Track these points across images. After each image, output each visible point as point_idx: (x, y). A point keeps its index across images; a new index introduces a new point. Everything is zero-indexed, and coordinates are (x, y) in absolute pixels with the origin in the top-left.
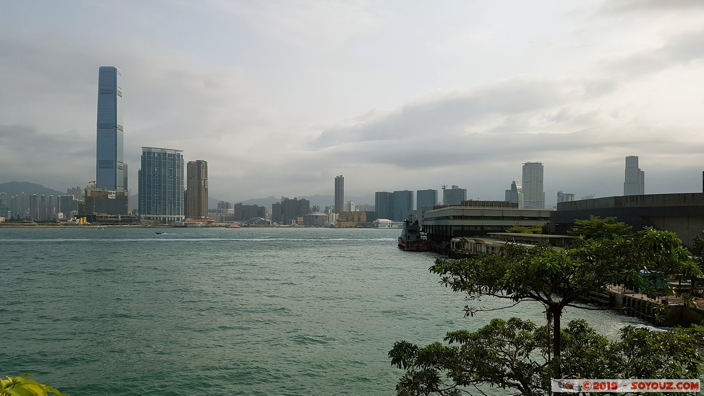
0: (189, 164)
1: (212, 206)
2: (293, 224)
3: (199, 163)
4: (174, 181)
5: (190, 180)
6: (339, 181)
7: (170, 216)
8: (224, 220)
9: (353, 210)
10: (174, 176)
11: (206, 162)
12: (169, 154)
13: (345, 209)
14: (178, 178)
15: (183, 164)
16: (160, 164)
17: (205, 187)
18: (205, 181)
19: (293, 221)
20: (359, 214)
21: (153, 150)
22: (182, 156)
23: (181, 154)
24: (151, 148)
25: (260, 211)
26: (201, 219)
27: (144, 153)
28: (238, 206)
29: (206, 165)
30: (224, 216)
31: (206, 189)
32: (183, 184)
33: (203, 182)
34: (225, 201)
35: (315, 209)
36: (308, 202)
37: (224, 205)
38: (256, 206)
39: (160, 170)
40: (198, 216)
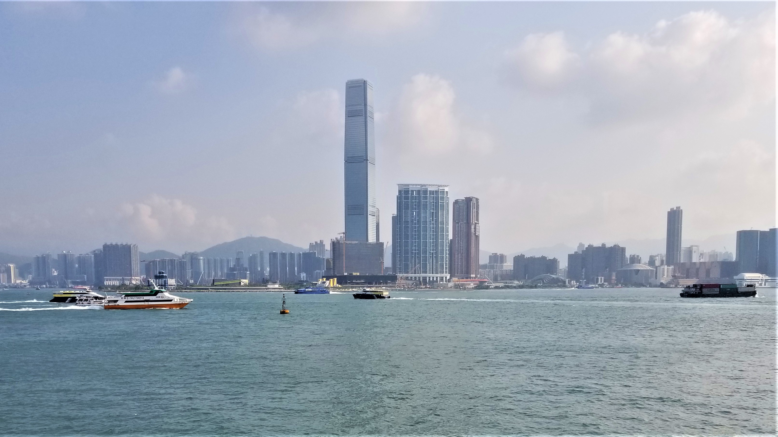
0: (456, 203)
1: (484, 260)
2: (599, 283)
3: (468, 200)
4: (437, 227)
5: (457, 225)
6: (675, 216)
7: (431, 275)
8: (499, 278)
10: (437, 221)
11: (477, 199)
12: (430, 191)
14: (442, 223)
15: (447, 204)
16: (419, 206)
17: (475, 233)
18: (475, 226)
19: (600, 278)
21: (411, 188)
22: (447, 192)
23: (446, 190)
24: (408, 185)
25: (551, 265)
26: (470, 278)
27: (400, 192)
28: (519, 260)
29: (477, 202)
30: (498, 272)
31: (477, 237)
32: (447, 231)
33: (473, 227)
34: (499, 252)
35: (635, 259)
36: (623, 249)
37: (499, 259)
38: (544, 258)
39: (419, 214)
40: (467, 274)
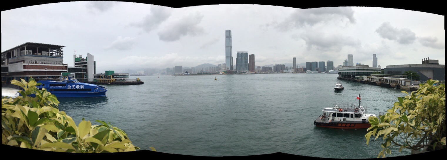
0: (250, 55)
1: (256, 68)
3: (252, 55)
4: (246, 61)
5: (250, 60)
6: (294, 59)
7: (244, 71)
9: (298, 68)
10: (246, 59)
12: (244, 53)
13: (296, 68)
15: (248, 56)
16: (242, 56)
20: (301, 69)
21: (240, 52)
22: (248, 53)
25: (270, 69)
27: (237, 53)
28: (263, 67)
29: (254, 56)
30: (259, 70)
32: (248, 62)
33: (253, 60)
34: (259, 66)
35: (287, 68)
36: (285, 65)
37: (259, 67)
38: (269, 67)
39: (242, 58)
40: (252, 71)
